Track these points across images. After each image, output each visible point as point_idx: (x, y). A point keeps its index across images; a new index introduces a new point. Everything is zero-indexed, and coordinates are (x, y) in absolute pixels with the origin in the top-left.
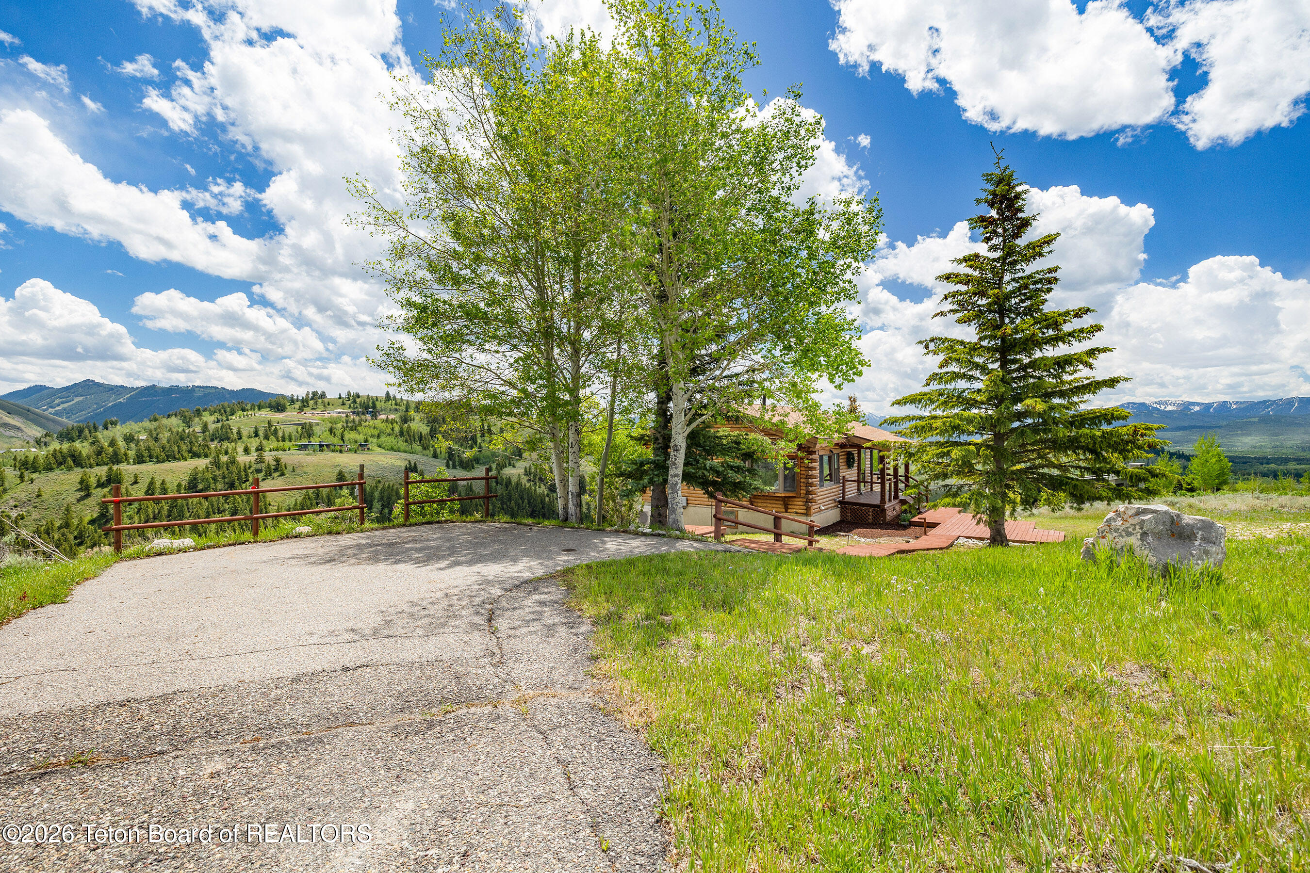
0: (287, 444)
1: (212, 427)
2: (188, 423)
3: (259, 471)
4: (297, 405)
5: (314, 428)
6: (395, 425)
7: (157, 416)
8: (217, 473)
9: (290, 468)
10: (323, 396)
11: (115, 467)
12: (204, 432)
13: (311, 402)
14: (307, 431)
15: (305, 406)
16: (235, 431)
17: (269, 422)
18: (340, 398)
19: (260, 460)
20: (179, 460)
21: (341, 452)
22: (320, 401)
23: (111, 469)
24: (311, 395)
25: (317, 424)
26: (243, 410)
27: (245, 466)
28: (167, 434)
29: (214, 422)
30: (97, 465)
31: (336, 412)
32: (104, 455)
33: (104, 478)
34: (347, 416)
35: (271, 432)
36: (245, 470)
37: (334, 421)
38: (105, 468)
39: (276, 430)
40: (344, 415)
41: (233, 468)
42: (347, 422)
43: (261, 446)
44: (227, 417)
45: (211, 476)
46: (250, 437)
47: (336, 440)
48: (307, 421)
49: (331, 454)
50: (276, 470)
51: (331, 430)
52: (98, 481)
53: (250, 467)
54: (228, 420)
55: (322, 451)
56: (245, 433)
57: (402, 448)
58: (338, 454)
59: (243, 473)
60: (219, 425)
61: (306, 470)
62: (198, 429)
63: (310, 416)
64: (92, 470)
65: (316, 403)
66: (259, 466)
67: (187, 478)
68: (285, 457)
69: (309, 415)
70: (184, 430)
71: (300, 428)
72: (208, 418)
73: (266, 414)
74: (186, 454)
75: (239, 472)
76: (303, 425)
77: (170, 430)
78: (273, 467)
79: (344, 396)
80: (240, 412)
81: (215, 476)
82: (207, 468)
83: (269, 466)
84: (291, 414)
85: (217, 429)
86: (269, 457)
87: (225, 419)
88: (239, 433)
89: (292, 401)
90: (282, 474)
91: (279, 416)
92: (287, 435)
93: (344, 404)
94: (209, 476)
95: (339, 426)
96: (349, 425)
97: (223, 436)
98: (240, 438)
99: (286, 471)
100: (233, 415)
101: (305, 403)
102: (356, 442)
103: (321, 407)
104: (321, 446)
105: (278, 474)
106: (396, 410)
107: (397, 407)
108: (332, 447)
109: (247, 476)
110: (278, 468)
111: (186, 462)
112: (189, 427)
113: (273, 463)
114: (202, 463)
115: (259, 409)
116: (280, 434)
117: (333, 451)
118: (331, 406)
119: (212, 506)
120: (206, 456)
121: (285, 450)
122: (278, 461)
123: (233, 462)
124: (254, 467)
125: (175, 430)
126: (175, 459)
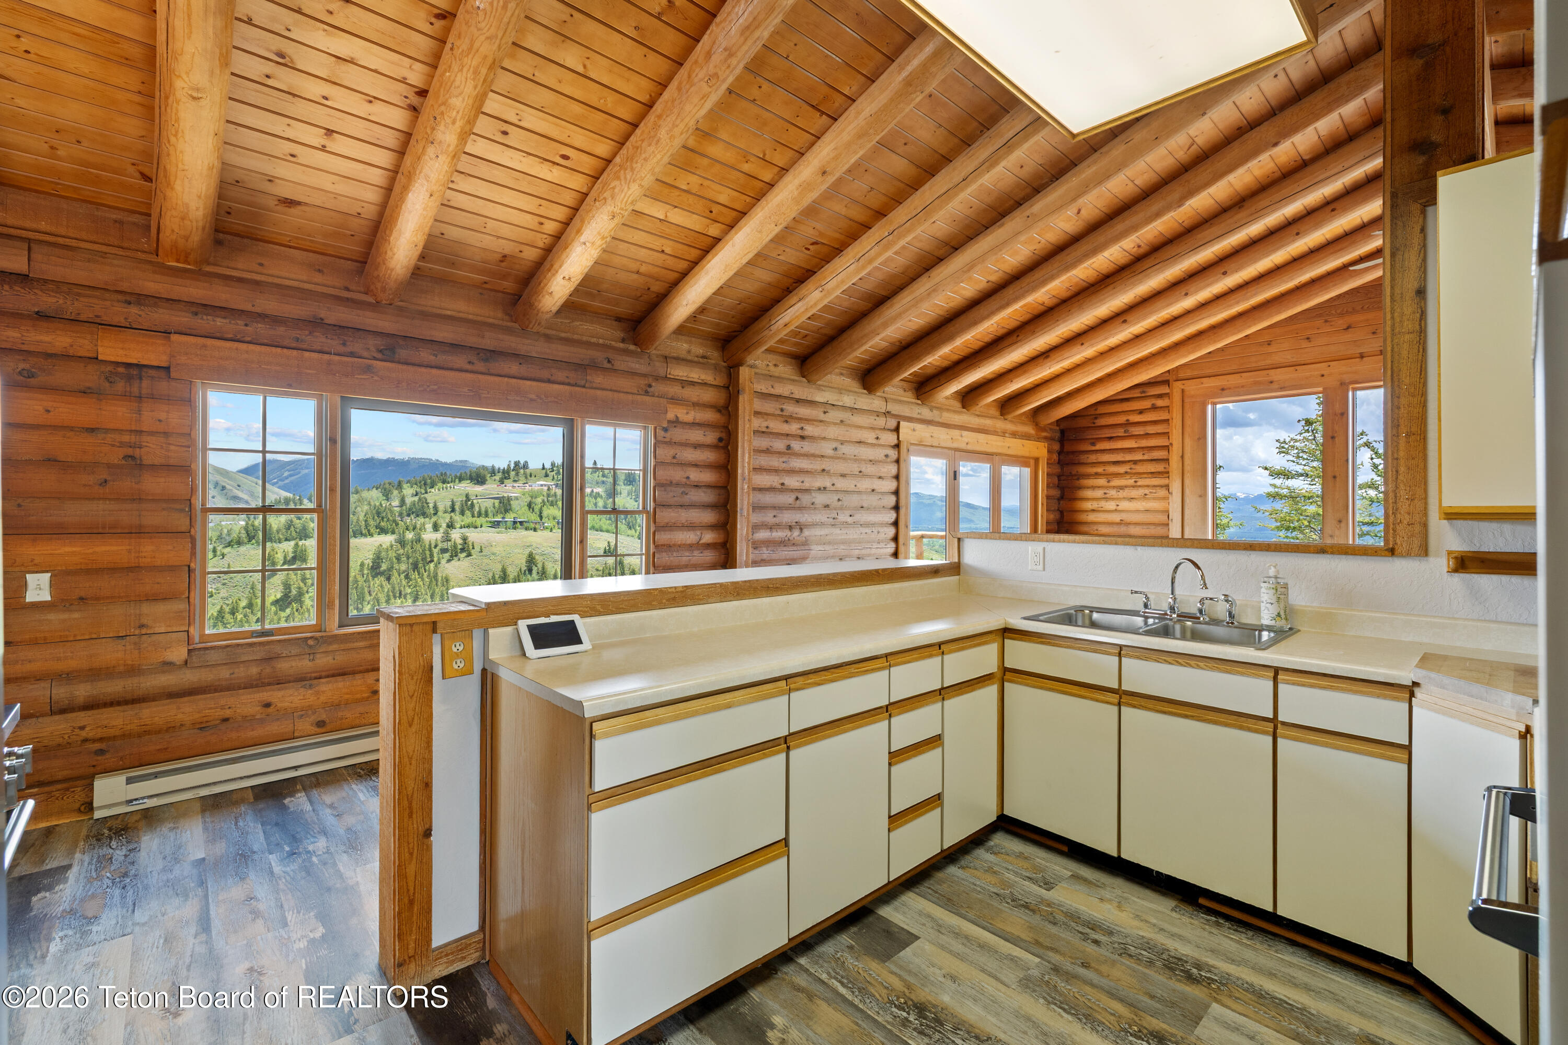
0: (482, 520)
1: (409, 500)
2: (387, 495)
3: (444, 551)
4: (498, 477)
5: (512, 502)
6: (599, 499)
7: (359, 489)
8: (401, 551)
9: (477, 548)
10: (525, 466)
11: (300, 543)
12: (401, 506)
13: (513, 474)
14: (505, 505)
15: (506, 478)
16: (431, 505)
17: (467, 496)
18: (543, 468)
19: (447, 539)
20: (365, 536)
21: (535, 530)
22: (522, 471)
23: (297, 545)
24: (512, 466)
25: (517, 498)
26: (444, 482)
27: (430, 545)
28: (366, 508)
29: (413, 496)
30: (286, 540)
31: (539, 485)
32: (292, 529)
33: (291, 555)
34: (549, 489)
35: (468, 505)
36: (430, 550)
37: (534, 496)
38: (292, 543)
39: (472, 505)
40: (546, 488)
41: (418, 547)
42: (548, 496)
43: (452, 522)
44: (426, 490)
45: (394, 554)
46: (445, 512)
47: (534, 517)
48: (506, 495)
49: (525, 533)
50: (463, 550)
51: (530, 506)
52: (285, 557)
53: (436, 546)
54: (426, 493)
55: (515, 528)
56: (441, 508)
57: (605, 527)
58: (532, 532)
59: (428, 553)
60: (416, 499)
61: (494, 550)
62: (396, 503)
63: (511, 490)
64: (280, 545)
65: (517, 474)
66: (445, 545)
67: (371, 557)
68: (473, 536)
69: (509, 488)
70: (381, 505)
71: (497, 502)
72: (408, 491)
73: (467, 487)
74: (372, 530)
75: (424, 551)
76: (501, 500)
77: (369, 504)
78: (460, 547)
79: (548, 466)
80: (440, 485)
81: (399, 555)
82: (392, 546)
83: (455, 546)
84: (492, 487)
85: (414, 504)
86: (456, 535)
87: (423, 491)
88: (435, 507)
89: (493, 472)
90: (469, 555)
91: (479, 489)
92: (483, 510)
93: (547, 476)
94: (392, 554)
95: (539, 500)
96: (550, 499)
97: (420, 510)
98: (435, 514)
99: (472, 551)
100: (432, 487)
101: (505, 474)
102: (554, 518)
103: (522, 479)
104: (515, 523)
105: (464, 554)
106: (603, 482)
107: (605, 479)
108: (525, 525)
109: (432, 555)
110: (466, 548)
111: (372, 539)
112: (388, 500)
113: (459, 541)
114: (387, 540)
115: (460, 481)
116: (477, 509)
117: (527, 529)
118: (533, 478)
119: (394, 588)
120: (393, 533)
121: (476, 527)
122: (465, 539)
123: (419, 540)
124: (440, 546)
125: (372, 503)
126: (362, 534)
